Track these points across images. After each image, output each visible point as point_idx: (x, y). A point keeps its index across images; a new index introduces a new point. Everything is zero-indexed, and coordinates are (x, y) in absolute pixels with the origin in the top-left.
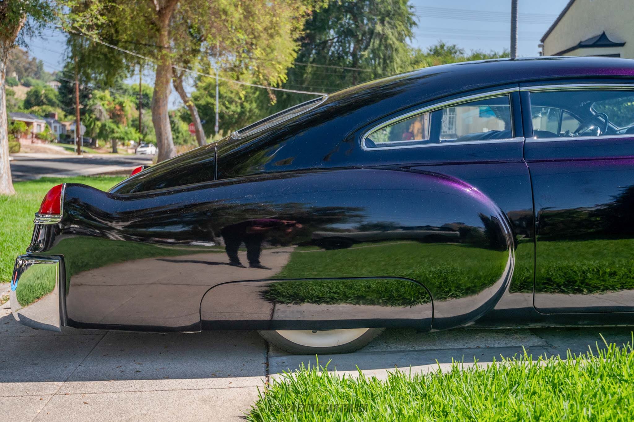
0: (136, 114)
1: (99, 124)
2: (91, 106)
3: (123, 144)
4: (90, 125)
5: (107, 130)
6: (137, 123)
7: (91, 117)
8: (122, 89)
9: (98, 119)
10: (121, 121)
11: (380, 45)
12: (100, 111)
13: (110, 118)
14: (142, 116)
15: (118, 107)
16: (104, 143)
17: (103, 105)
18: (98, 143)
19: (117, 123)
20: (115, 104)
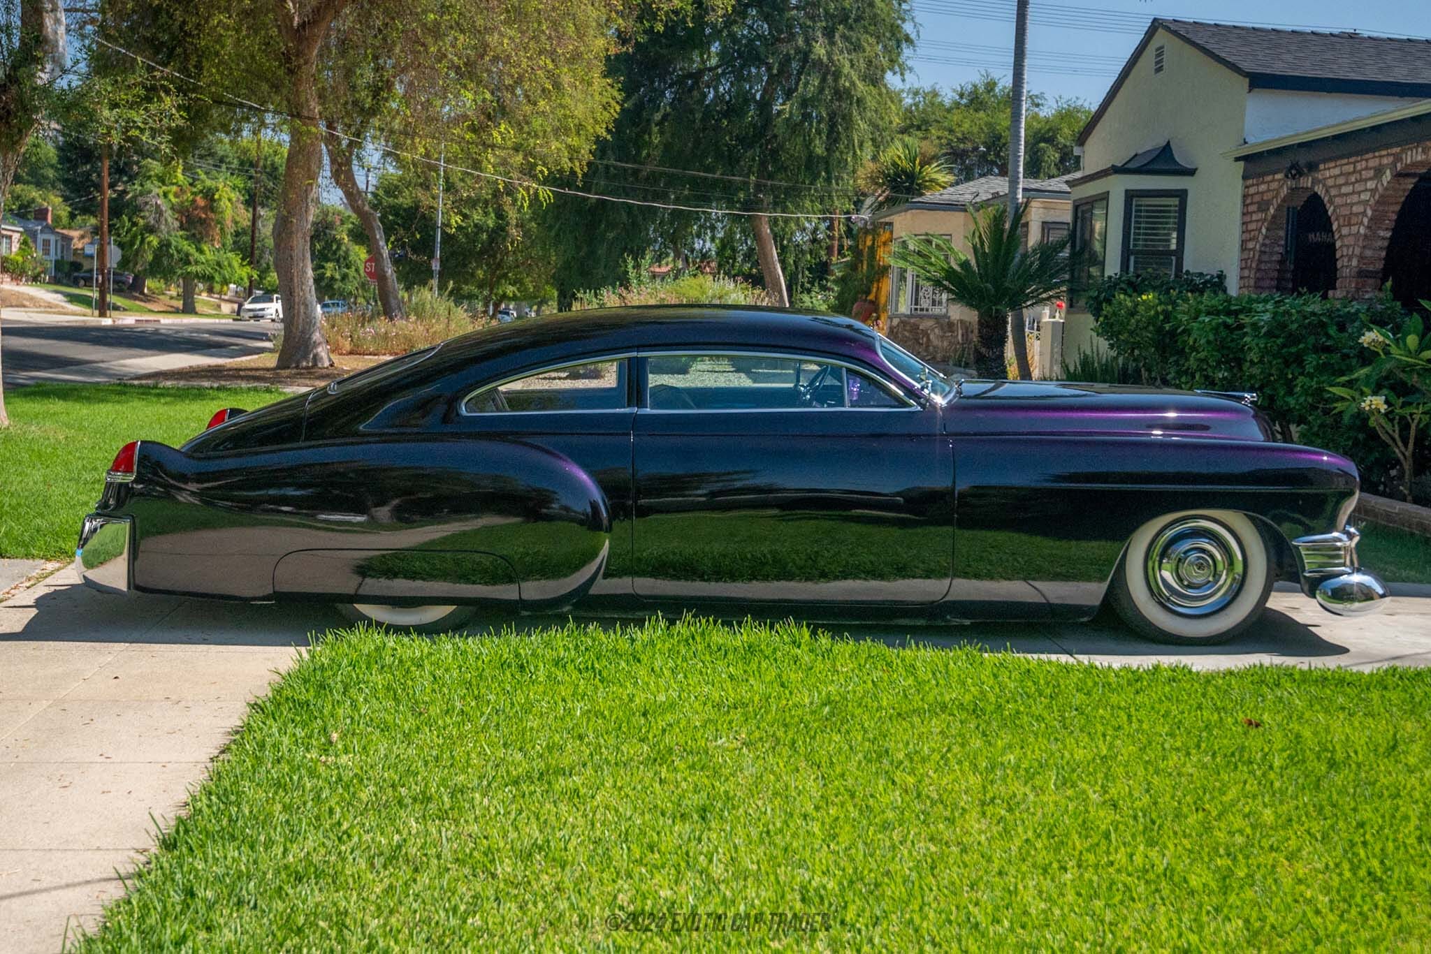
0: (245, 217)
1: (154, 240)
2: (135, 197)
3: (210, 291)
4: (132, 243)
5: (172, 255)
6: (246, 239)
7: (135, 224)
8: (212, 155)
9: (151, 230)
10: (207, 235)
11: (821, 90)
12: (159, 212)
13: (182, 228)
14: (259, 224)
15: (201, 202)
16: (162, 284)
17: (165, 195)
18: (150, 284)
19: (197, 240)
20: (193, 193)
